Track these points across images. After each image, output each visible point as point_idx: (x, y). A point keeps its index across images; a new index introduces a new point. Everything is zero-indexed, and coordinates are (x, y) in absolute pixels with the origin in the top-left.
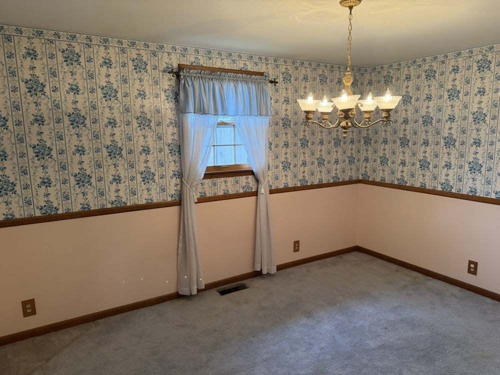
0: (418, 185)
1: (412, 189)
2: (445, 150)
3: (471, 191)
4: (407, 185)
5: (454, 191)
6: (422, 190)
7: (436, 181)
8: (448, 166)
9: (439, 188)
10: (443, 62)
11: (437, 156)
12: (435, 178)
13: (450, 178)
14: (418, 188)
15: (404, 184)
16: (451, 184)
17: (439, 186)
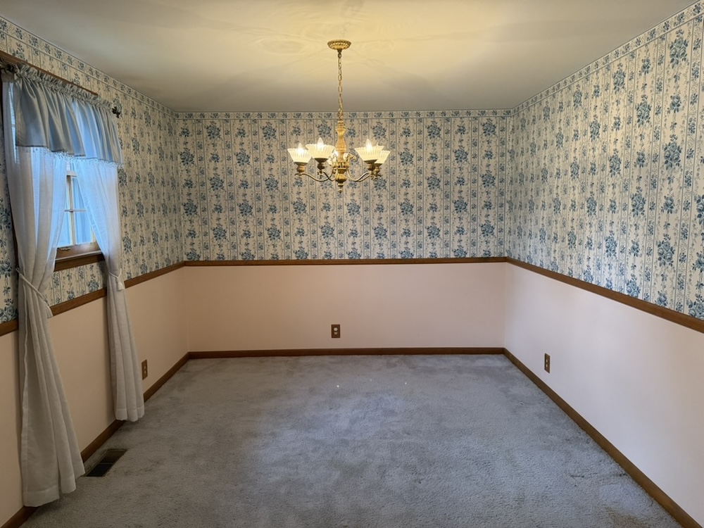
0: (268, 257)
1: (262, 263)
2: (296, 216)
3: (327, 256)
4: (255, 259)
5: (309, 258)
6: (275, 262)
7: (290, 250)
8: (301, 232)
9: (294, 257)
10: (283, 121)
11: (287, 223)
12: (288, 247)
13: (304, 245)
14: (269, 261)
15: (251, 259)
16: (306, 251)
17: (294, 254)
